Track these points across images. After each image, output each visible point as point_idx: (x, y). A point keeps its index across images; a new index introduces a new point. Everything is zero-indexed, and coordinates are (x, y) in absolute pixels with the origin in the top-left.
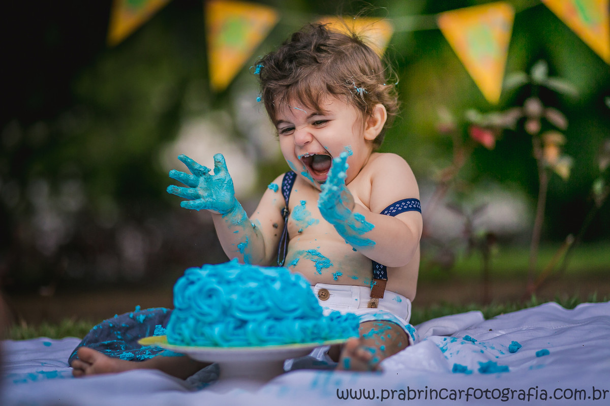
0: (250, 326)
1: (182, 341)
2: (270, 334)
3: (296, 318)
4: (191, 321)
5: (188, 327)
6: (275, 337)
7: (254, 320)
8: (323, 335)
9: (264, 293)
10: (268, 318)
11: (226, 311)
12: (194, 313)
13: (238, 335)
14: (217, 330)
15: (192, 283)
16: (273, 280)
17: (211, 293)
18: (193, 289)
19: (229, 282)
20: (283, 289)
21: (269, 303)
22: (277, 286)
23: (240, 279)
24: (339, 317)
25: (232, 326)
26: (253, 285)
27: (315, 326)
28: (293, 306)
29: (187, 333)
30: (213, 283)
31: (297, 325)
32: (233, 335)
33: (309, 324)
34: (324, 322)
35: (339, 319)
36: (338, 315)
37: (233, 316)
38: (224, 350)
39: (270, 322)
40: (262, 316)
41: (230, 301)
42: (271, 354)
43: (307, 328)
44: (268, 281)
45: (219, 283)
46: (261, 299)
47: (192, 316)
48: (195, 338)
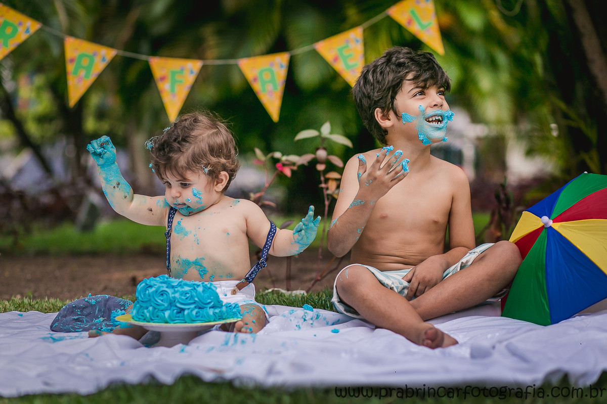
0: (186, 312)
1: (144, 320)
2: (197, 316)
3: (210, 308)
4: (151, 308)
5: (149, 312)
6: (200, 318)
7: (189, 309)
8: (224, 318)
9: (194, 294)
10: (195, 307)
11: (172, 303)
12: (152, 304)
13: (179, 317)
14: (167, 314)
15: (150, 286)
16: (198, 286)
17: (163, 293)
18: (151, 290)
19: (173, 287)
20: (204, 291)
21: (196, 299)
22: (200, 289)
23: (180, 285)
24: (230, 306)
25: (175, 311)
26: (187, 289)
27: (220, 311)
28: (209, 301)
29: (148, 315)
30: (164, 287)
31: (211, 312)
32: (176, 317)
33: (217, 311)
34: (224, 309)
35: (230, 307)
36: (230, 305)
37: (176, 306)
38: (171, 325)
39: (197, 310)
40: (193, 306)
41: (174, 298)
42: (196, 327)
43: (216, 313)
44: (195, 287)
45: (167, 287)
46: (192, 296)
47: (151, 306)
48: (153, 318)
